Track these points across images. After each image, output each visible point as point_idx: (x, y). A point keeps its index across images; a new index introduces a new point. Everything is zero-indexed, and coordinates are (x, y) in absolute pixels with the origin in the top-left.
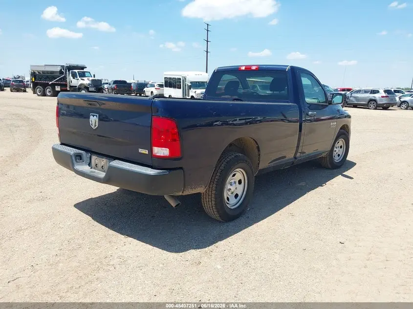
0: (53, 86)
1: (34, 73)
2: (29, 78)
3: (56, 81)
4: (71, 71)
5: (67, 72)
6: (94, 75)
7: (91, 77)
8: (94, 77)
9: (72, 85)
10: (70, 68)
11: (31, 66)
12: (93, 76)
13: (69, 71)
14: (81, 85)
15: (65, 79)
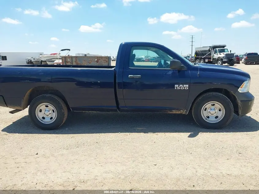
0: (204, 59)
1: (197, 52)
2: (194, 55)
3: (206, 56)
4: (214, 49)
5: (212, 50)
6: (231, 51)
7: (228, 52)
8: (231, 52)
9: (214, 58)
10: (214, 47)
11: (196, 48)
12: (229, 51)
13: (213, 50)
14: (219, 57)
15: (210, 54)
